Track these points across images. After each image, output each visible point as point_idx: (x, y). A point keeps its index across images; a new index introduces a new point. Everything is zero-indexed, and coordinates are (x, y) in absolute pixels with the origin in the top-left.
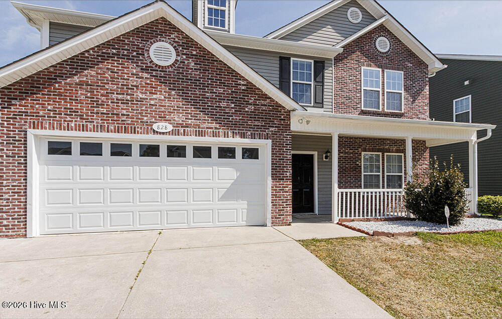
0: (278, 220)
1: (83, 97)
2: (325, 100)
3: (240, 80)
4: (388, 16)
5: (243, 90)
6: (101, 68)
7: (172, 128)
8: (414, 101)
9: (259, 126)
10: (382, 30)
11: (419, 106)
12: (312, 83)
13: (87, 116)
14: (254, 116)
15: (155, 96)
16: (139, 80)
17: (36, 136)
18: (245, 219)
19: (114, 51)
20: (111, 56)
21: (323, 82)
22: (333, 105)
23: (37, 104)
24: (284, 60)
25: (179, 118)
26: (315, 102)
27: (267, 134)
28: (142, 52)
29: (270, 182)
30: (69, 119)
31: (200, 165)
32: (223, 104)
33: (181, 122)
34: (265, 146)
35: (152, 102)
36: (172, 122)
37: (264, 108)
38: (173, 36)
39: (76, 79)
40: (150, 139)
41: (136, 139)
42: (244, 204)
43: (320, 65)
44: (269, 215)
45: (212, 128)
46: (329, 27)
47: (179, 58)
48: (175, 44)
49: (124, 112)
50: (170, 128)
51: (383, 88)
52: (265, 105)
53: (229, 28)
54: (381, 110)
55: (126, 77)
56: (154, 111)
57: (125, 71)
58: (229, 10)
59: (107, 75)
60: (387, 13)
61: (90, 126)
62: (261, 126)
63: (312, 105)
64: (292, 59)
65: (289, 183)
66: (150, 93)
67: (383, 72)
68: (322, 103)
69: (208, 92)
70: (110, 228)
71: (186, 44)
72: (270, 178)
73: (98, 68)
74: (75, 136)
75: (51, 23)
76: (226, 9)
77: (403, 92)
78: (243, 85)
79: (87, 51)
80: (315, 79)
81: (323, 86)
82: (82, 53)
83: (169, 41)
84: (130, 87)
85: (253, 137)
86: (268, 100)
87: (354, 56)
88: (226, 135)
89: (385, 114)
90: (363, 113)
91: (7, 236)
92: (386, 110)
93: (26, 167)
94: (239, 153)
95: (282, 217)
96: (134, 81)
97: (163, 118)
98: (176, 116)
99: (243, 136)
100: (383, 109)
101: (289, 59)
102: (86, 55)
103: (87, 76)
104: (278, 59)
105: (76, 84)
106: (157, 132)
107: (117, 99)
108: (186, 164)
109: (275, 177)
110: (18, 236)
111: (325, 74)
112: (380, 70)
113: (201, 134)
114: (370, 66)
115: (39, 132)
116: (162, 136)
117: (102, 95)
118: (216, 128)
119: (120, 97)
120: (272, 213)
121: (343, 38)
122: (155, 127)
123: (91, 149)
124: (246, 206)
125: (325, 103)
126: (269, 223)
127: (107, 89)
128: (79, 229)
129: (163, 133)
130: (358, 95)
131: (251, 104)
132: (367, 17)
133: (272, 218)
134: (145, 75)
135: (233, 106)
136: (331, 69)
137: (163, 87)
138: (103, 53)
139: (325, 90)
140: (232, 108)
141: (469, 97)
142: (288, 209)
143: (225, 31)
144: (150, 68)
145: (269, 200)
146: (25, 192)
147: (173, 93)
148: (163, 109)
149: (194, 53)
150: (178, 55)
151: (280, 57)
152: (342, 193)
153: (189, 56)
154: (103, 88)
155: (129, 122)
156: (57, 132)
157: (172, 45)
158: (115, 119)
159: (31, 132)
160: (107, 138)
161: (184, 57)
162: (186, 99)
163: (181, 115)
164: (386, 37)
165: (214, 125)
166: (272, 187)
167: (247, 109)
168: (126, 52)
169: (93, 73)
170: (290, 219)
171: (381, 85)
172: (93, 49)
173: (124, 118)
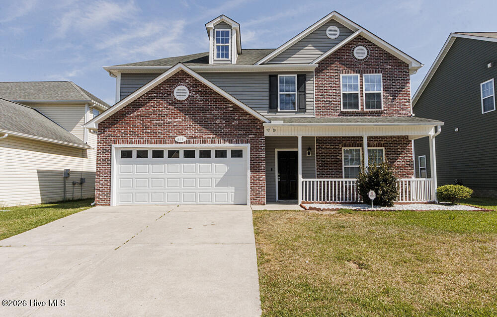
0: (255, 201)
1: (138, 124)
2: (307, 106)
3: (229, 104)
4: (361, 30)
5: (231, 110)
6: (148, 106)
7: (186, 139)
8: (394, 99)
9: (241, 134)
10: (361, 40)
11: (400, 103)
12: (296, 93)
13: (140, 135)
14: (238, 127)
15: (176, 120)
16: (168, 111)
17: (115, 148)
18: (233, 200)
19: (155, 95)
20: (153, 98)
21: (305, 91)
22: (315, 109)
23: (117, 130)
24: (272, 78)
25: (190, 133)
26: (299, 108)
27: (247, 140)
28: (170, 93)
29: (249, 173)
30: (131, 137)
31: (204, 162)
32: (218, 121)
33: (191, 135)
34: (246, 148)
35: (175, 124)
36: (187, 135)
37: (245, 122)
38: (187, 81)
39: (135, 114)
40: (173, 147)
41: (166, 147)
42: (232, 189)
43: (302, 78)
44: (249, 197)
45: (210, 138)
46: (310, 45)
47: (191, 94)
48: (188, 86)
49: (160, 131)
50: (185, 139)
51: (362, 91)
52: (246, 120)
53: (231, 58)
54: (360, 110)
55: (161, 110)
56: (176, 129)
57: (161, 106)
58: (232, 45)
59: (151, 110)
60: (360, 28)
61: (142, 141)
62: (243, 134)
63: (296, 111)
64: (279, 76)
65: (263, 174)
66: (174, 118)
67: (361, 76)
68: (305, 108)
69: (208, 114)
70: (151, 203)
71: (195, 85)
72: (249, 171)
73: (146, 106)
74: (134, 147)
75: (122, 74)
76: (229, 44)
77: (382, 92)
78: (231, 107)
79: (141, 97)
80: (298, 89)
81: (305, 94)
82: (139, 98)
83: (185, 84)
84: (163, 115)
85: (237, 142)
86: (248, 116)
87: (333, 66)
88: (219, 142)
89: (364, 113)
90: (342, 114)
91: (101, 205)
92: (365, 110)
93: (111, 166)
94: (229, 154)
95: (258, 199)
96: (165, 112)
97: (181, 134)
98: (189, 132)
99: (231, 142)
100: (362, 109)
101: (277, 76)
102: (141, 99)
103: (141, 111)
104: (268, 77)
105: (136, 117)
106: (178, 142)
107: (156, 124)
108: (195, 162)
109: (253, 170)
110: (106, 205)
111: (307, 85)
112: (359, 75)
113: (203, 142)
114: (349, 72)
115: (117, 146)
116: (180, 145)
117: (148, 122)
118: (213, 138)
119: (157, 122)
120: (251, 196)
121: (322, 53)
122: (176, 139)
123: (142, 154)
124: (234, 191)
125: (307, 108)
126: (249, 203)
127: (151, 118)
128: (135, 203)
129: (181, 143)
130: (337, 98)
131: (236, 120)
132: (345, 31)
133: (251, 199)
134: (172, 107)
135: (224, 122)
136: (312, 79)
137: (181, 114)
138: (149, 97)
139: (307, 97)
140: (224, 123)
141: (492, 81)
142: (263, 193)
143: (229, 61)
144: (175, 103)
145: (249, 186)
146: (110, 180)
147: (187, 117)
148: (181, 127)
149: (200, 89)
150: (190, 93)
151: (269, 75)
152: (306, 182)
153: (196, 92)
154: (148, 117)
155: (162, 137)
156: (126, 145)
157: (187, 87)
158: (155, 135)
159: (114, 146)
160: (150, 147)
161: (194, 93)
162: (195, 121)
163: (191, 131)
164: (363, 46)
165: (212, 136)
166: (251, 177)
167: (233, 124)
168: (161, 95)
169: (144, 109)
170: (265, 200)
171: (359, 88)
172: (144, 95)
173: (160, 135)
